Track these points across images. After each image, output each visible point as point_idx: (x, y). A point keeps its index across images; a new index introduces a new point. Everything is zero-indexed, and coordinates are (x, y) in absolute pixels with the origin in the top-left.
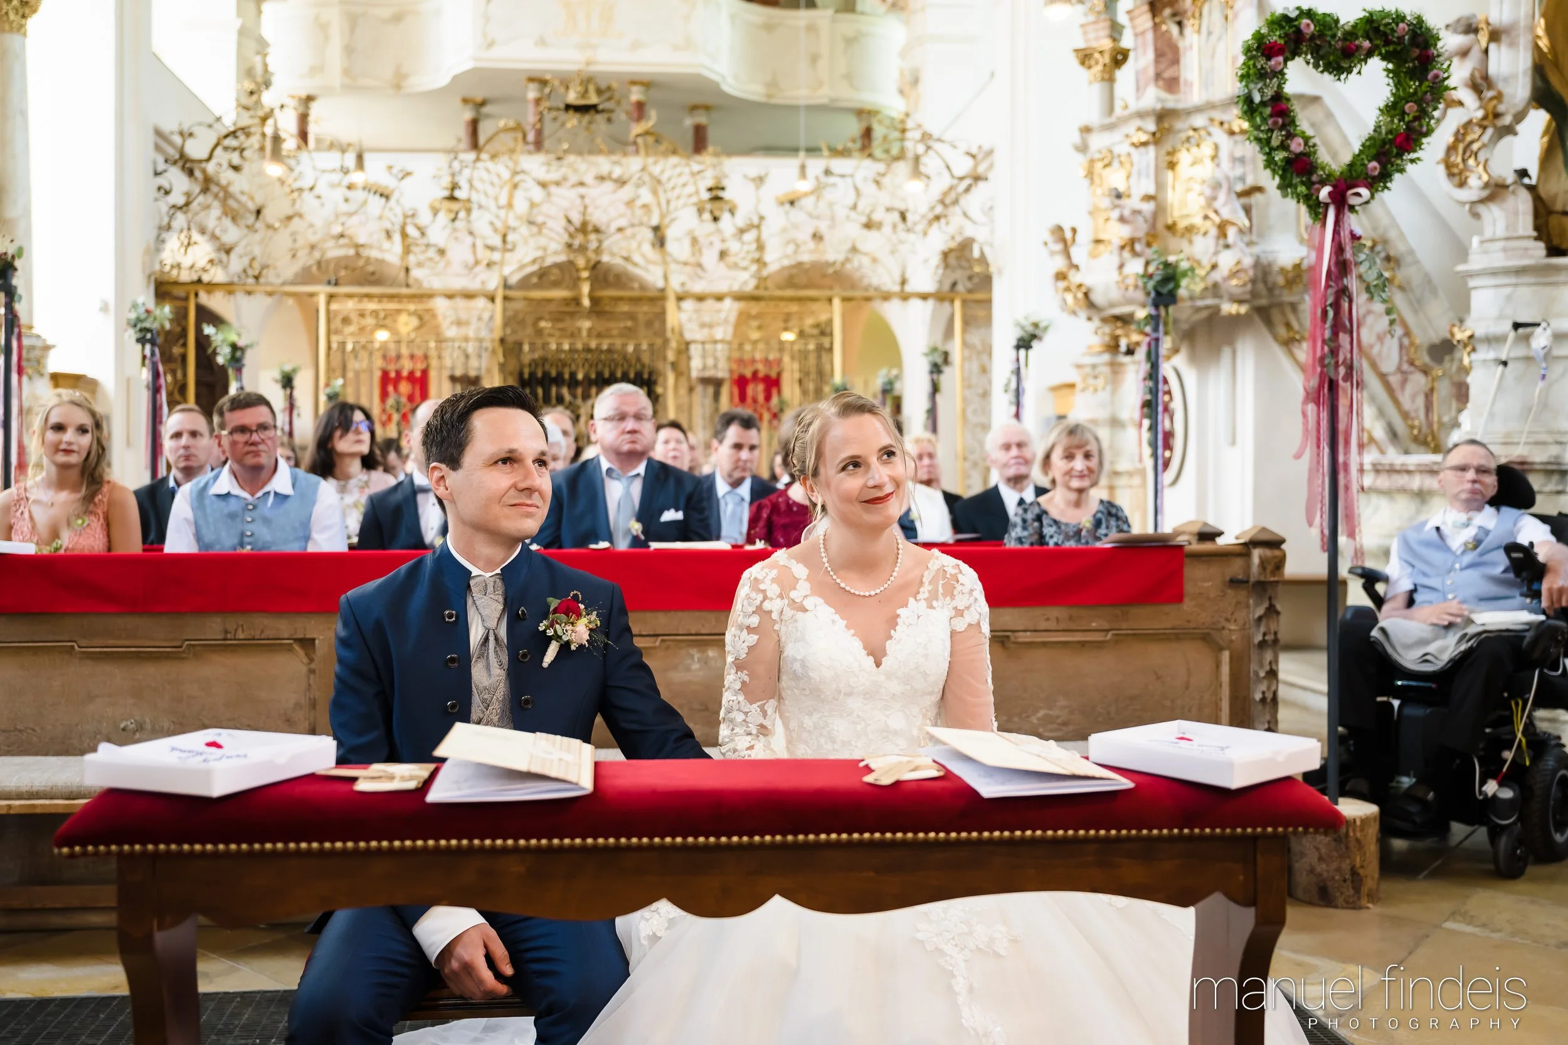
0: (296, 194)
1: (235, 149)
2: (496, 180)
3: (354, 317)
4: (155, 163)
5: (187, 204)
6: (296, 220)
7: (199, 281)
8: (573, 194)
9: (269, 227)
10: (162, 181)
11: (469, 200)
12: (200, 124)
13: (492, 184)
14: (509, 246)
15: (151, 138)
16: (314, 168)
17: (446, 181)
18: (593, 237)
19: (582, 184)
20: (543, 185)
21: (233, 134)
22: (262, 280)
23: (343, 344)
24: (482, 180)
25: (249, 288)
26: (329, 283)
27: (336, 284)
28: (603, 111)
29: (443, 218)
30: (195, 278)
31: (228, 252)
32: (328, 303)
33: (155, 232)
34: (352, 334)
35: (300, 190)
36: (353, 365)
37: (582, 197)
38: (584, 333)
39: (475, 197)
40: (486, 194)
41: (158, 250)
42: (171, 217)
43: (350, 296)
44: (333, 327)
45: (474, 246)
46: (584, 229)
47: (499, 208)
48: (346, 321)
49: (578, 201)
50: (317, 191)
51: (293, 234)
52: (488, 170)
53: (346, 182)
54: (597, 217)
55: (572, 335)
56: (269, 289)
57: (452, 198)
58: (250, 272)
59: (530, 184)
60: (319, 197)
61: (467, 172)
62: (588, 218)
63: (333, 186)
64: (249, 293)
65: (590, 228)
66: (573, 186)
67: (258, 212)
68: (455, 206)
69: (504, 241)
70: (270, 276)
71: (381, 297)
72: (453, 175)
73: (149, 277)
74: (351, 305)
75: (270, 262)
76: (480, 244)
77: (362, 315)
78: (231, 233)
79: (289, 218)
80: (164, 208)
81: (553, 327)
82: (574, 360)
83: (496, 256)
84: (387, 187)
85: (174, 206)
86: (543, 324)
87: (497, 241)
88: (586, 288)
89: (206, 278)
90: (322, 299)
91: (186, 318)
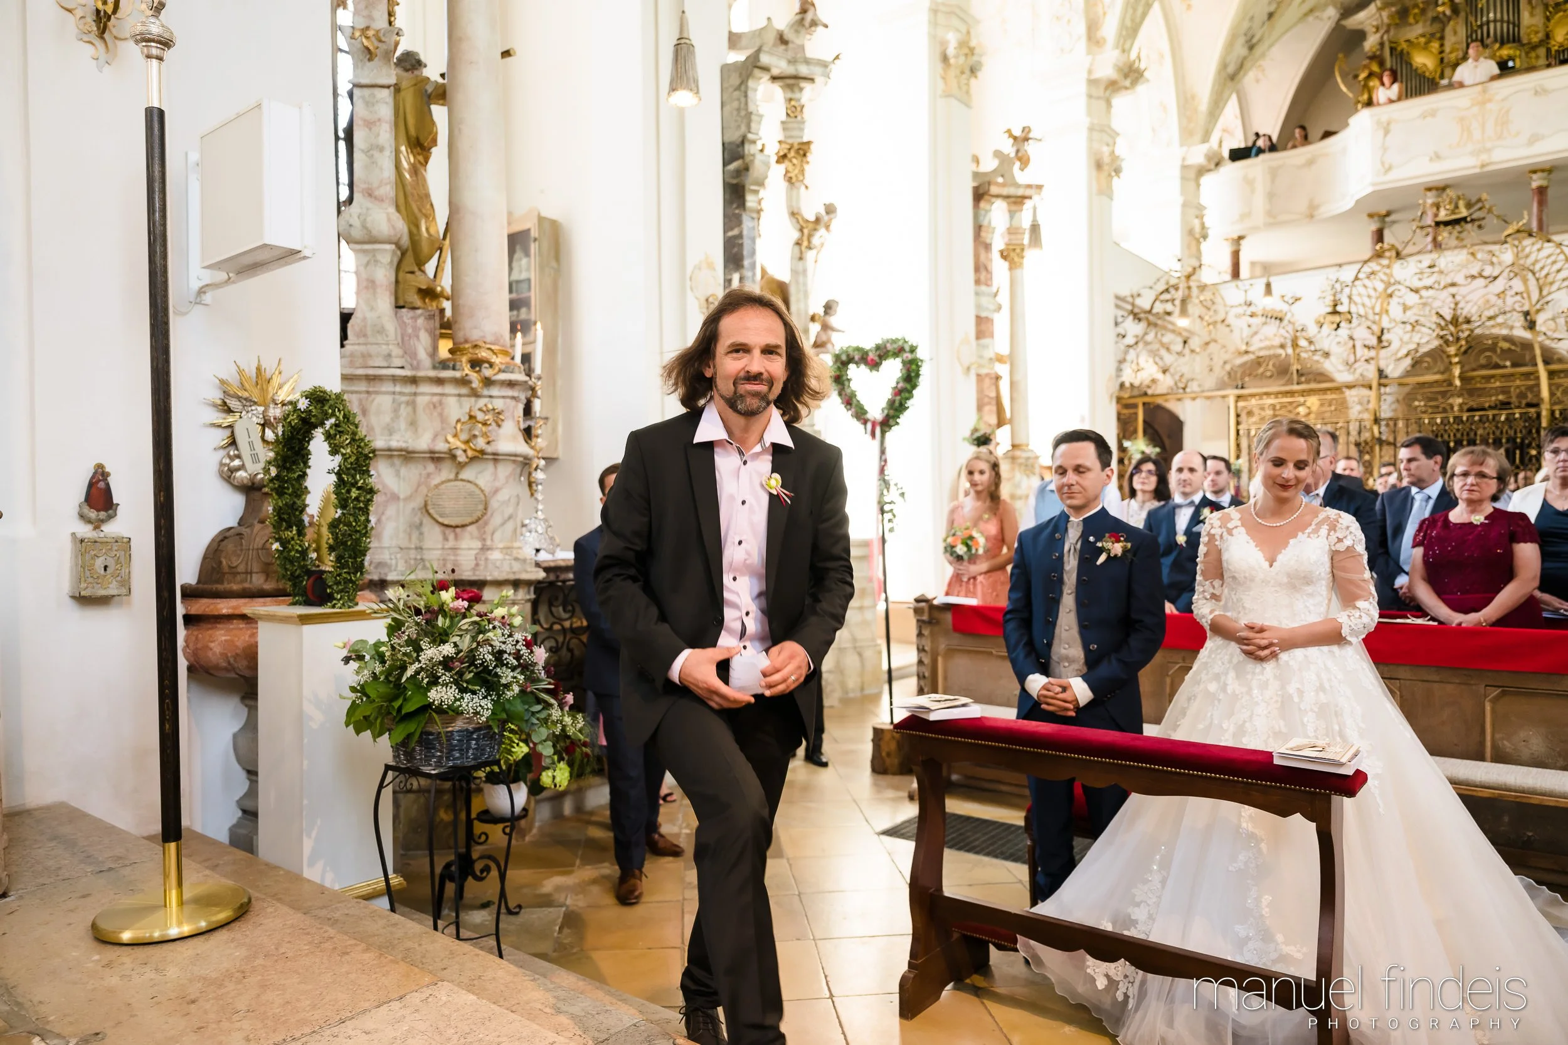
0: (1211, 327)
1: (1167, 301)
2: (1372, 293)
3: (1256, 411)
4: (1116, 318)
5: (1136, 343)
6: (1212, 345)
7: (1145, 394)
8: (1445, 295)
9: (1192, 351)
10: (1120, 330)
11: (1349, 313)
12: (1145, 287)
13: (1369, 297)
14: (1385, 344)
15: (1113, 301)
16: (1225, 305)
17: (1329, 300)
18: (1465, 326)
19: (1453, 285)
20: (1416, 291)
21: (1167, 291)
22: (1188, 390)
23: (1249, 431)
24: (1359, 295)
25: (1179, 396)
26: (1237, 387)
27: (1243, 388)
28: (1473, 221)
29: (1327, 329)
30: (1142, 391)
31: (1165, 371)
32: (1237, 402)
33: (1116, 365)
34: (1255, 423)
35: (1215, 323)
37: (1454, 296)
38: (1456, 408)
39: (1353, 309)
40: (1364, 305)
41: (1118, 376)
42: (1126, 353)
43: (1253, 395)
44: (1241, 418)
45: (1354, 346)
46: (1455, 321)
47: (1375, 314)
48: (1250, 413)
49: (1450, 299)
50: (1226, 322)
51: (1210, 355)
52: (1365, 286)
53: (1249, 313)
54: (1468, 309)
55: (1445, 411)
56: (1193, 395)
57: (1335, 312)
58: (1180, 385)
59: (1404, 290)
60: (1228, 326)
61: (1347, 291)
62: (1459, 312)
63: (1238, 316)
64: (1179, 400)
65: (1460, 320)
66: (1445, 287)
67: (1185, 342)
68: (1337, 319)
69: (1380, 339)
70: (1193, 387)
71: (1277, 394)
72: (1334, 295)
73: (1111, 397)
74: (1253, 401)
75: (1194, 376)
76: (1359, 345)
77: (1263, 408)
78: (1167, 359)
79: (1207, 344)
80: (1122, 347)
81: (1425, 406)
82: (1446, 431)
83: (1372, 353)
84: (1281, 311)
85: (1128, 346)
86: (1417, 403)
87: (1374, 341)
88: (1457, 371)
89: (1150, 392)
90: (1231, 401)
91: (1136, 419)
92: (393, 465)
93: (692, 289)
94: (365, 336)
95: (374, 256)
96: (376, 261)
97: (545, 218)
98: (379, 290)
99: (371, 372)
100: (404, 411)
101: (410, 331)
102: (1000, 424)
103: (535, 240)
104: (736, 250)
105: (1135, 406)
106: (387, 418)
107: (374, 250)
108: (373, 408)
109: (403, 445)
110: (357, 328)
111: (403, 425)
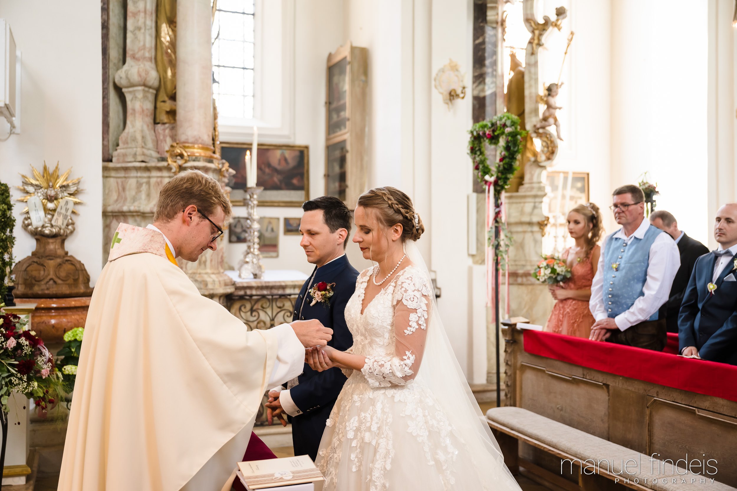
92: (135, 221)
93: (436, 87)
94: (127, 143)
95: (135, 94)
96: (136, 97)
97: (356, 48)
98: (137, 115)
99: (124, 165)
100: (144, 187)
101: (161, 137)
103: (349, 63)
104: (480, 53)
106: (133, 193)
107: (134, 91)
108: (127, 187)
109: (137, 209)
110: (124, 139)
111: (143, 196)
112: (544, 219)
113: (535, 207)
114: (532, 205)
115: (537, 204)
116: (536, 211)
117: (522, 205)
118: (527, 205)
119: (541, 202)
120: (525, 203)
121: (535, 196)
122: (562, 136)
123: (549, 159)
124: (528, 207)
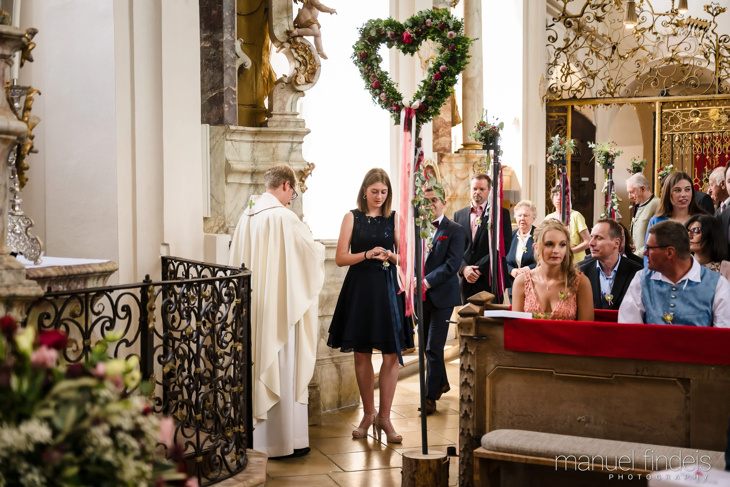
3: (680, 117)
4: (547, 21)
5: (566, 47)
6: (640, 51)
7: (575, 97)
9: (621, 57)
10: (551, 33)
15: (545, 4)
23: (672, 136)
25: (607, 101)
26: (662, 95)
27: (667, 95)
30: (572, 96)
31: (593, 76)
32: (662, 108)
33: (546, 67)
34: (679, 129)
36: (678, 151)
41: (548, 79)
42: (557, 56)
43: (677, 103)
44: (664, 125)
48: (674, 120)
50: (654, 29)
51: (638, 60)
53: (675, 20)
56: (621, 100)
58: (608, 90)
60: (655, 34)
63: (666, 24)
67: (614, 48)
75: (621, 82)
77: (686, 116)
78: (596, 65)
79: (635, 50)
80: (552, 50)
85: (559, 49)
89: (579, 96)
90: (658, 106)
91: (566, 123)
102: (454, 123)
105: (565, 109)
112: (308, 167)
113: (292, 150)
114: (289, 145)
115: (295, 145)
116: (294, 156)
117: (274, 145)
118: (281, 145)
119: (301, 143)
120: (279, 142)
121: (295, 134)
122: (325, 51)
123: (308, 82)
124: (283, 149)
